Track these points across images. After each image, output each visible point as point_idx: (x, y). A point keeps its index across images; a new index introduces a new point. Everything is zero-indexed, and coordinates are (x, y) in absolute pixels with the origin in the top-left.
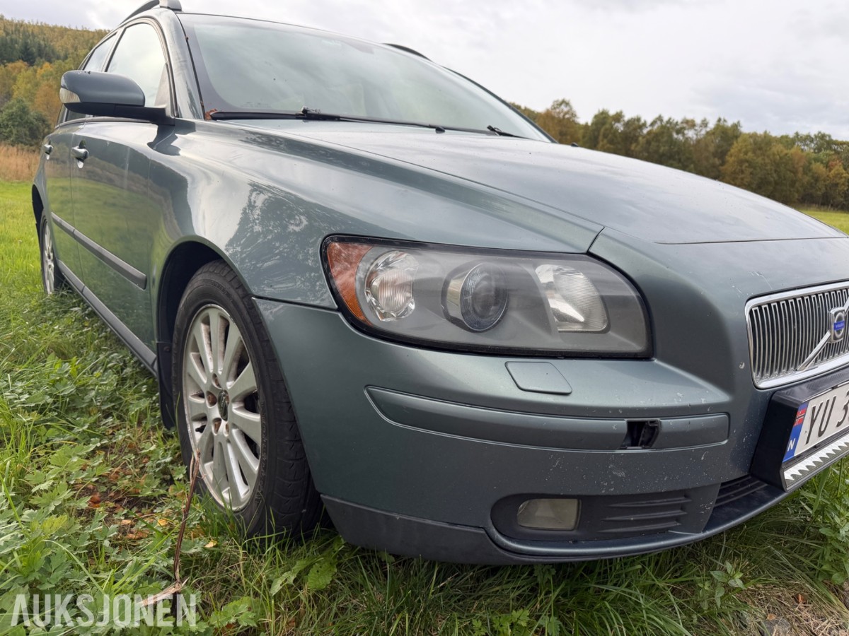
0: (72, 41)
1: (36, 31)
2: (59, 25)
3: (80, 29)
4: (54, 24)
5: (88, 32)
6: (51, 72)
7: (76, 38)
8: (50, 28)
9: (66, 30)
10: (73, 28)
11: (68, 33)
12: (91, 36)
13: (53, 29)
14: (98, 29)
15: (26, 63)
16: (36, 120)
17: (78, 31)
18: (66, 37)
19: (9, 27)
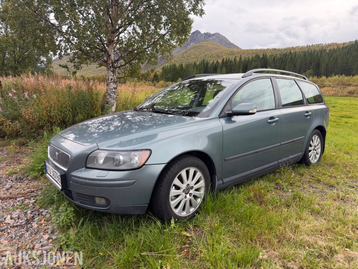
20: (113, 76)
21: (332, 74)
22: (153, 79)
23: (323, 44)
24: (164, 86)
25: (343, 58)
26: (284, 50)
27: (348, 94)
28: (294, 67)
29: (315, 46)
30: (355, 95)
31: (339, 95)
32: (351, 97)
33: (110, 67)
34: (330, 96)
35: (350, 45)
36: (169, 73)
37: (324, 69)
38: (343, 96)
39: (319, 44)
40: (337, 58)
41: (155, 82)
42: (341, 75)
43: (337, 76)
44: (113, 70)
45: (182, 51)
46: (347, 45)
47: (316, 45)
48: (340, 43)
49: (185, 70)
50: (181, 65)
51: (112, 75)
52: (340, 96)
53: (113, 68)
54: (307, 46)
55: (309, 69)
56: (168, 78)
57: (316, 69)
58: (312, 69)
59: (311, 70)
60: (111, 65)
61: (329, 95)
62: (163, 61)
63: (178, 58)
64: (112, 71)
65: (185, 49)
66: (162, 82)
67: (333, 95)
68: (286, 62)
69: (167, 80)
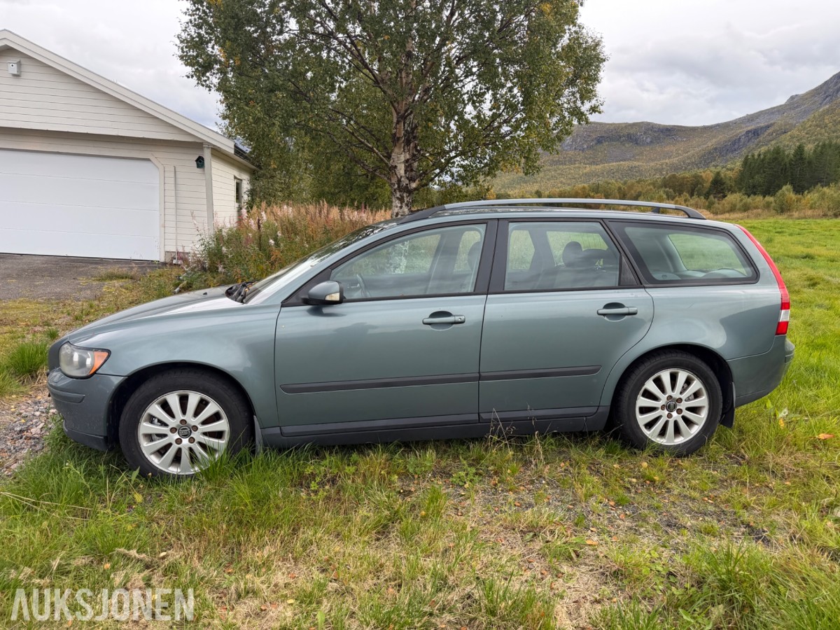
20: (401, 207)
22: (710, 190)
24: (738, 207)
33: (395, 190)
36: (758, 173)
41: (712, 197)
44: (400, 195)
45: (820, 107)
49: (810, 163)
50: (800, 150)
51: (399, 205)
53: (400, 191)
56: (754, 187)
60: (396, 186)
62: (756, 141)
63: (804, 129)
64: (398, 198)
65: (829, 102)
66: (733, 198)
69: (752, 190)
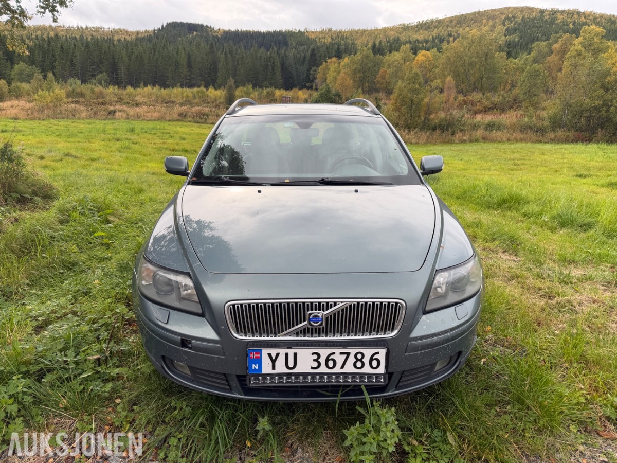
0: (367, 37)
1: (348, 35)
2: (361, 29)
3: (373, 29)
4: (358, 29)
5: (377, 30)
6: (348, 63)
7: (370, 35)
8: (356, 31)
9: (365, 31)
10: (369, 29)
11: (367, 32)
12: (379, 32)
13: (357, 32)
14: (383, 27)
15: (337, 58)
16: (335, 96)
17: (372, 30)
18: (364, 36)
19: (334, 35)
21: (140, 83)
23: (104, 28)
25: (149, 57)
26: (35, 28)
27: (179, 118)
28: (73, 66)
29: (92, 30)
30: (189, 119)
31: (167, 118)
32: (185, 122)
34: (155, 120)
35: (147, 36)
37: (125, 74)
38: (173, 121)
39: (99, 28)
40: (141, 57)
42: (154, 85)
43: (149, 87)
46: (143, 36)
47: (93, 27)
48: (132, 30)
52: (170, 121)
54: (78, 27)
55: (101, 72)
57: (112, 73)
58: (106, 71)
59: (105, 73)
61: (153, 119)
67: (158, 120)
68: (53, 56)
